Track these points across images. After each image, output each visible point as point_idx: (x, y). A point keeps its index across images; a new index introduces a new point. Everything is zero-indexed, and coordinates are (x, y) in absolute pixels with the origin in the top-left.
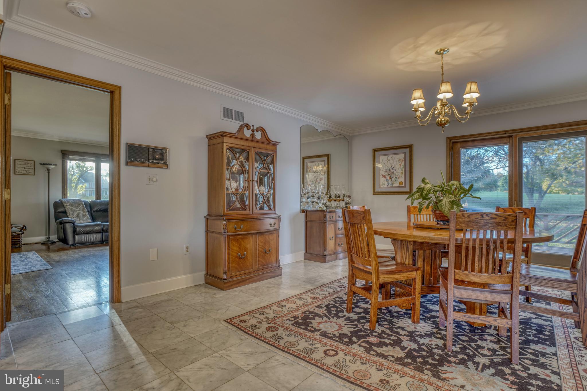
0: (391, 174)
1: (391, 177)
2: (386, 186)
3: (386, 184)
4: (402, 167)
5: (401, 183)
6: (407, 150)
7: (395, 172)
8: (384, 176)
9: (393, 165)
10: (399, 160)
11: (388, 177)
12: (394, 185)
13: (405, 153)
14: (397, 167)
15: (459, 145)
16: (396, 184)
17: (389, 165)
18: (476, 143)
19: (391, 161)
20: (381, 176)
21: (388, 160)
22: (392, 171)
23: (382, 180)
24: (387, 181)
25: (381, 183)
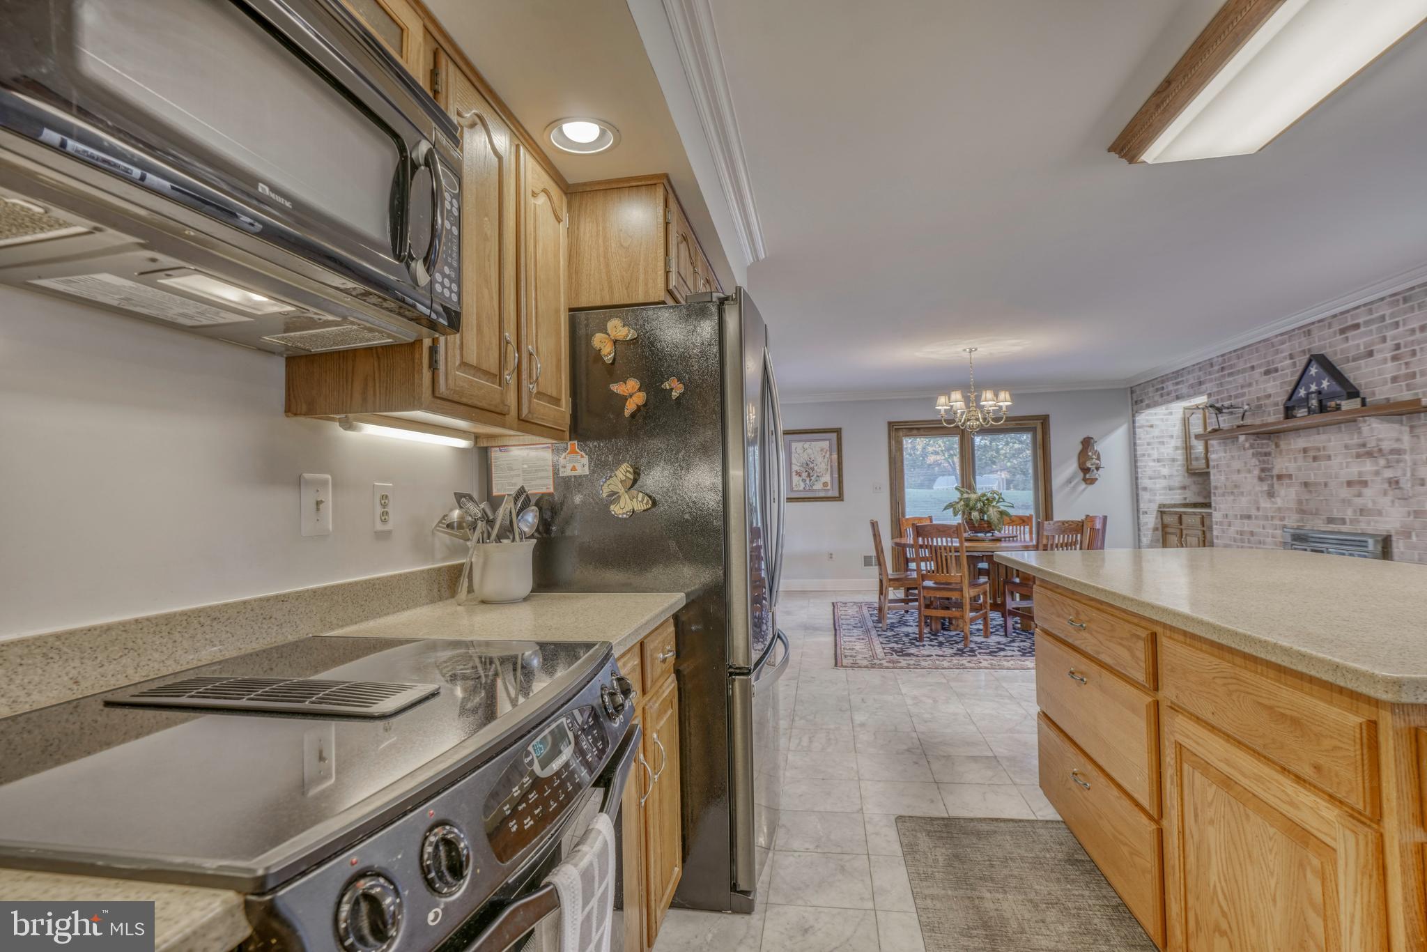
0: (809, 470)
1: (809, 475)
2: (801, 488)
3: (802, 485)
4: (826, 460)
5: (825, 484)
6: (834, 435)
7: (816, 468)
8: (799, 474)
9: (812, 457)
10: (822, 450)
11: (804, 475)
12: (815, 488)
13: (830, 440)
14: (819, 459)
15: (901, 433)
16: (818, 486)
17: (806, 457)
18: (922, 432)
19: (809, 451)
20: (794, 474)
21: (805, 450)
22: (811, 465)
23: (796, 479)
24: (804, 481)
25: (794, 484)
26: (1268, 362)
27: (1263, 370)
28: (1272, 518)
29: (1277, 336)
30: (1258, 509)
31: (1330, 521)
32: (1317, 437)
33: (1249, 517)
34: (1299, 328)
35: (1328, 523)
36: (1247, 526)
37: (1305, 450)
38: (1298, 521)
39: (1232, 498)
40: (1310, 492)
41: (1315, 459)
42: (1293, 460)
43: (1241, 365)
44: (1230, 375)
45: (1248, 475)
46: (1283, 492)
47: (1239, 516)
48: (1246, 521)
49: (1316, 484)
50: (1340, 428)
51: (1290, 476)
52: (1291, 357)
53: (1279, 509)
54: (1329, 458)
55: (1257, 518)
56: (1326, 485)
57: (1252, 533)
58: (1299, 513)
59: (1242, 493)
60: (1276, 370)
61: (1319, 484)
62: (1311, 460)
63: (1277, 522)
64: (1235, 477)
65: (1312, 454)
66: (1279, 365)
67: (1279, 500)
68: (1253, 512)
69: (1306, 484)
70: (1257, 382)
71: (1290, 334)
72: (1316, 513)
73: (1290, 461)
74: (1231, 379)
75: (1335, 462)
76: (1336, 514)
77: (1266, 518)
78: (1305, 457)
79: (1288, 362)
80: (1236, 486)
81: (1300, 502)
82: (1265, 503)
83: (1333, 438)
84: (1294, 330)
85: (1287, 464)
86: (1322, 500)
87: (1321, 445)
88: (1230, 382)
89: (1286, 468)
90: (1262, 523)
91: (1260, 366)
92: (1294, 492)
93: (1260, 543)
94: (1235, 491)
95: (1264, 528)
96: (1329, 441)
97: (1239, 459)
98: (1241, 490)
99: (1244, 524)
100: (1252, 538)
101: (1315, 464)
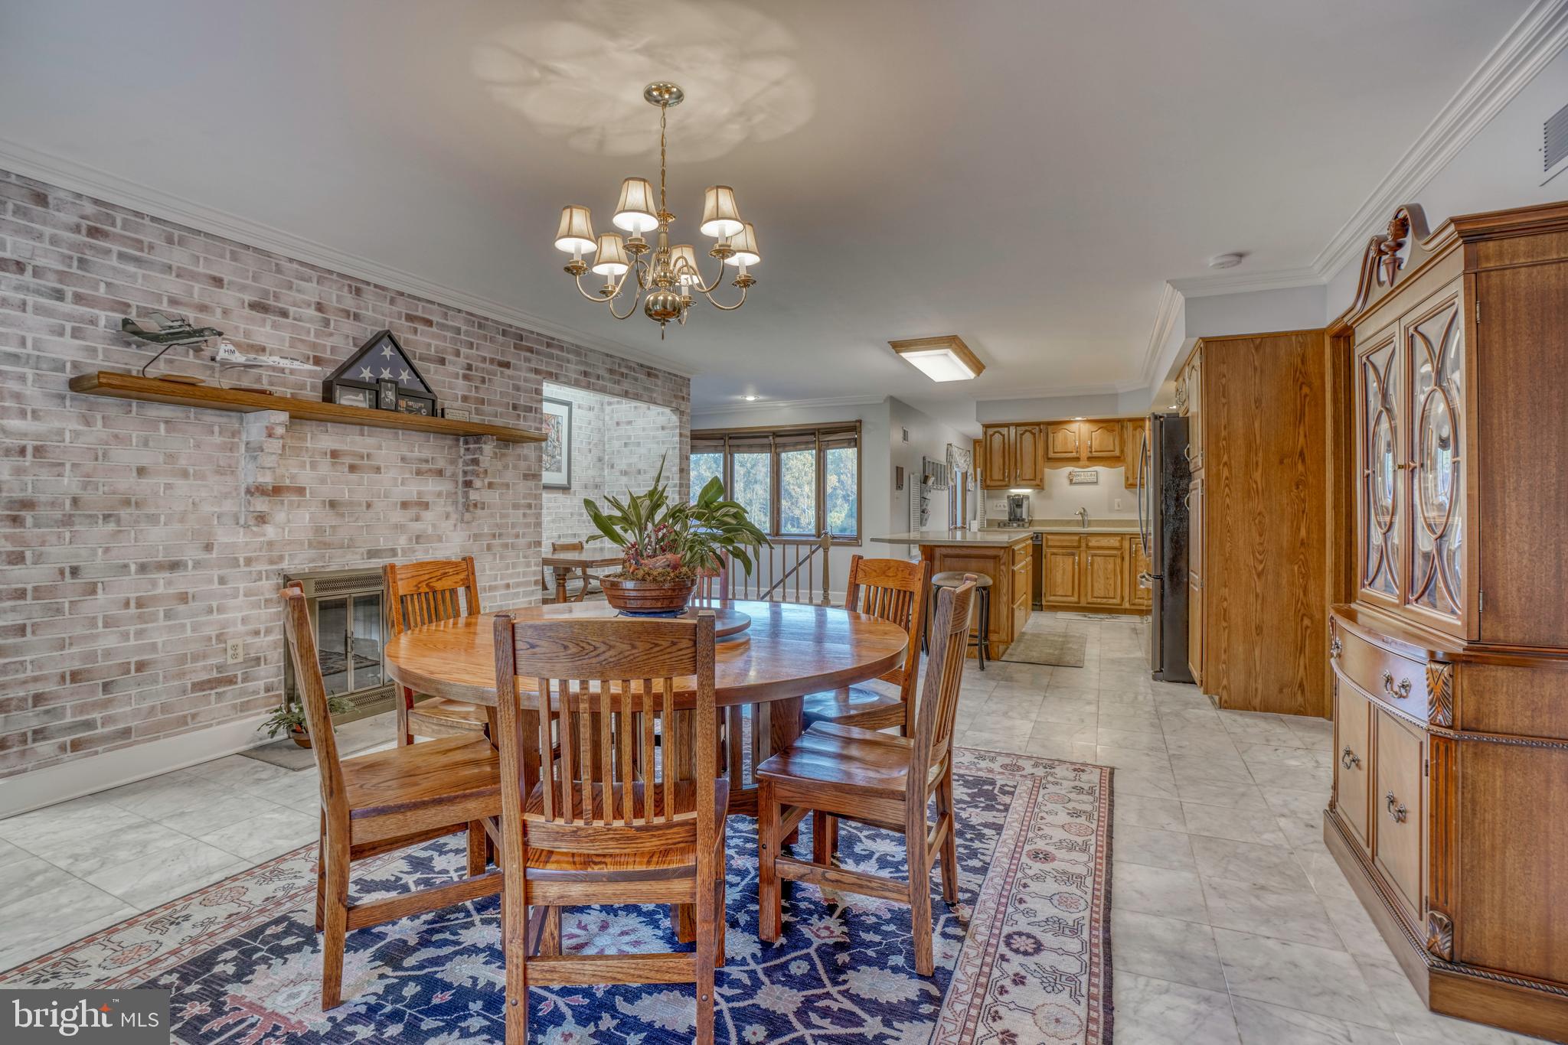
26: (266, 293)
27: (248, 298)
28: (249, 561)
29: (291, 260)
30: (208, 547)
31: (372, 554)
32: (358, 438)
33: (174, 566)
34: (340, 275)
35: (369, 558)
36: (163, 584)
37: (335, 454)
38: (313, 560)
39: (112, 526)
40: (342, 515)
41: (353, 468)
42: (308, 466)
43: (178, 257)
44: (122, 256)
45: (179, 482)
46: (280, 516)
47: (133, 568)
48: (162, 577)
49: (351, 504)
50: (397, 433)
51: (301, 491)
52: (320, 307)
53: (270, 544)
54: (378, 470)
55: (197, 564)
56: (369, 506)
57: (183, 598)
58: (315, 548)
59: (153, 519)
60: (284, 314)
61: (360, 505)
62: (347, 469)
63: (264, 567)
64: (127, 483)
65: (348, 460)
66: (292, 310)
67: (270, 531)
68: (191, 554)
69: (333, 504)
70: (225, 312)
71: (324, 275)
72: (351, 545)
73: (303, 466)
74: (131, 268)
75: (387, 476)
76: (382, 544)
77: (234, 563)
78: (334, 464)
79: (312, 312)
80: (127, 503)
81: (319, 530)
82: (228, 537)
83: (384, 444)
84: (331, 272)
85: (295, 471)
86: (362, 527)
87: (365, 451)
88: (133, 276)
89: (293, 477)
90: (216, 573)
91: (243, 288)
92: (307, 516)
93: (210, 611)
94: (124, 513)
95: (222, 581)
96: (380, 448)
97: (146, 444)
98: (152, 511)
99: (154, 584)
100: (182, 608)
101: (354, 477)
